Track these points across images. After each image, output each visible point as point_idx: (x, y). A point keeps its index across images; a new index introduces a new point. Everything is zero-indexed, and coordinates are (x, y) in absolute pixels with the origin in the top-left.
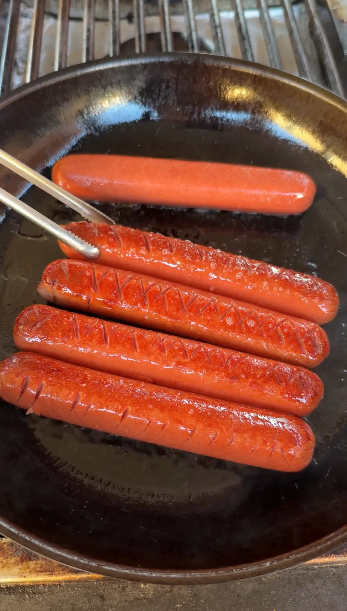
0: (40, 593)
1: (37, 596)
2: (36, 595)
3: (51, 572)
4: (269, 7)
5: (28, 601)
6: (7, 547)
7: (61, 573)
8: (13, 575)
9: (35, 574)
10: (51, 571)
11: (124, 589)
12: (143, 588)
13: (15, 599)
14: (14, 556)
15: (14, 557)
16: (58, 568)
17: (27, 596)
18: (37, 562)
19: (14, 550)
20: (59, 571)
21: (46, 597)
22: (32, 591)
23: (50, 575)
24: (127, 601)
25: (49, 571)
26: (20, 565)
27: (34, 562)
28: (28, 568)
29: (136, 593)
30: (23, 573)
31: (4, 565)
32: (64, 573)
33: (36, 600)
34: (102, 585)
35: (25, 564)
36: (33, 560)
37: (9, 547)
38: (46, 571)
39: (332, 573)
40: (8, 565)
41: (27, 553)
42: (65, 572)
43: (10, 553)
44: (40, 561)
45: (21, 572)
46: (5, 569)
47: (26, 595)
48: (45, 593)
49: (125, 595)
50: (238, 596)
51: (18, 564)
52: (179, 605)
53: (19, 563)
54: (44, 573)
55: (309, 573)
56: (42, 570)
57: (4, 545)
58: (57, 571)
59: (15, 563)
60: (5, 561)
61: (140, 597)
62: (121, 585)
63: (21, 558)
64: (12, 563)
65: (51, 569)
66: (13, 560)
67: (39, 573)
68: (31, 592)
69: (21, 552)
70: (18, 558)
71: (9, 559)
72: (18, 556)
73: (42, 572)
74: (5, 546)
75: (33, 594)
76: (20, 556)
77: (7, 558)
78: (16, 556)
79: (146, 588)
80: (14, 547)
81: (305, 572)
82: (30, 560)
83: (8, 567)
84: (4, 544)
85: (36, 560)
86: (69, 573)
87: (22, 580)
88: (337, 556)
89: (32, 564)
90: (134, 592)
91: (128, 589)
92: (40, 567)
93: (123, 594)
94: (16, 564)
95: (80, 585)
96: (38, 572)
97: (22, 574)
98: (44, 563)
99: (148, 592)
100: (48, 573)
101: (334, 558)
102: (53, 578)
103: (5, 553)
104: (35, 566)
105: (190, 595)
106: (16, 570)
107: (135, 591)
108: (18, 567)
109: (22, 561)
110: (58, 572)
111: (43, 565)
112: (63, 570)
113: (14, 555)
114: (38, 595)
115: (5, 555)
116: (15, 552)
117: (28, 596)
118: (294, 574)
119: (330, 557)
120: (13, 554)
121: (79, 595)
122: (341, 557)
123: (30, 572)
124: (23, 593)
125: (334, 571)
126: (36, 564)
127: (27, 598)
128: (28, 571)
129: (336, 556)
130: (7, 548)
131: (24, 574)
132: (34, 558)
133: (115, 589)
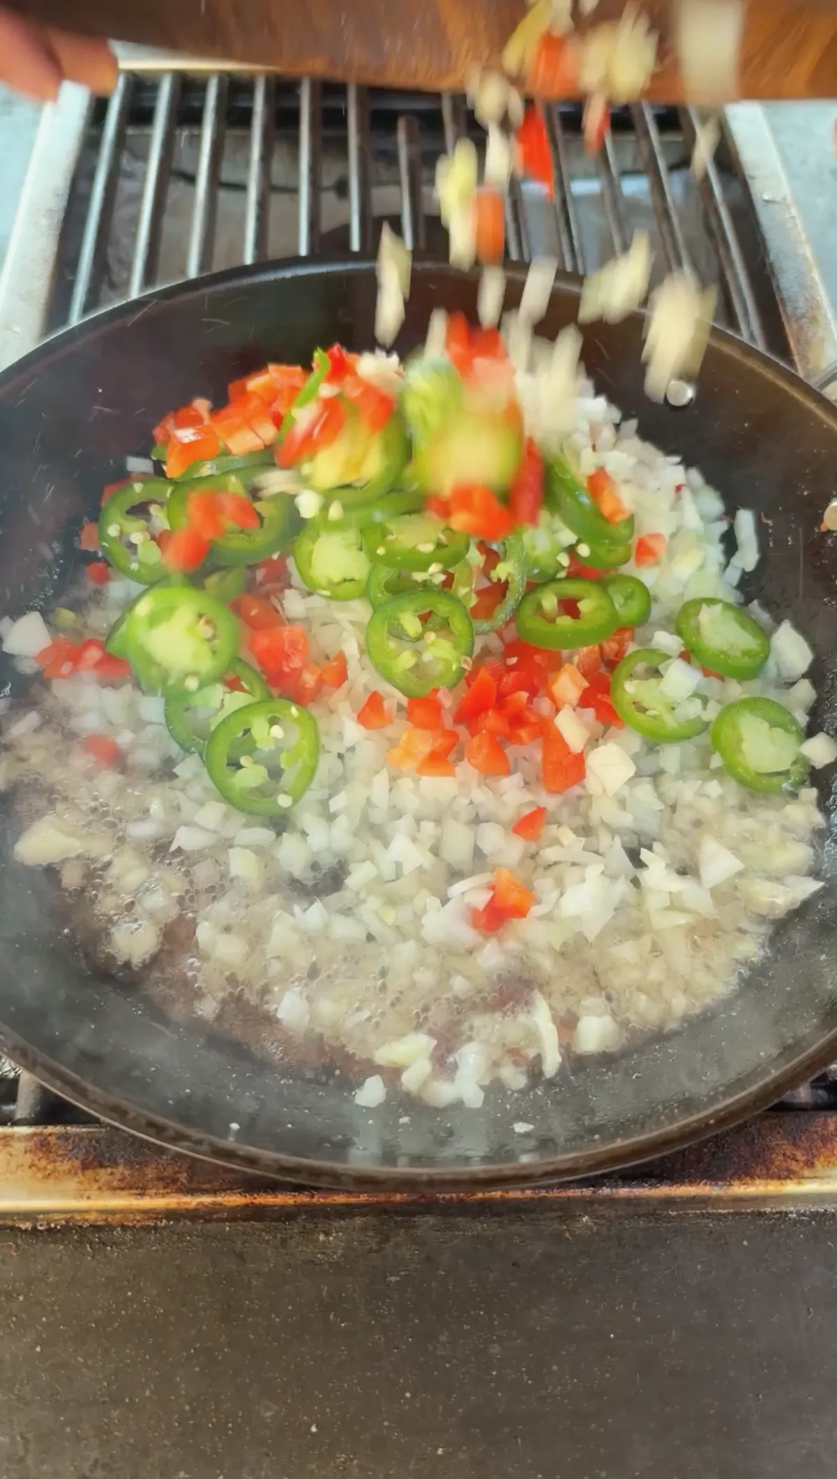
0: (114, 1243)
1: (109, 1248)
2: (107, 1245)
3: (142, 1191)
4: (625, 173)
5: (89, 1258)
6: (56, 1141)
7: (161, 1191)
8: (64, 1194)
9: (109, 1192)
10: (141, 1189)
11: (284, 1242)
12: (324, 1242)
13: (64, 1252)
14: (70, 1159)
15: (68, 1161)
16: (156, 1182)
17: (89, 1249)
18: (114, 1170)
19: (70, 1147)
20: (158, 1189)
21: (126, 1251)
22: (99, 1238)
23: (139, 1194)
24: (289, 1266)
25: (137, 1189)
26: (80, 1175)
27: (109, 1170)
28: (96, 1181)
29: (309, 1251)
30: (86, 1190)
31: (49, 1175)
32: (168, 1193)
33: (106, 1256)
34: (240, 1232)
35: (89, 1173)
36: (107, 1167)
37: (60, 1142)
38: (131, 1188)
39: (706, 1229)
40: (56, 1174)
41: (94, 1153)
42: (169, 1191)
43: (60, 1152)
44: (121, 1169)
45: (82, 1187)
46: (51, 1181)
47: (88, 1246)
48: (124, 1243)
49: (287, 1254)
50: (514, 1265)
51: (76, 1174)
52: (393, 1279)
53: (80, 1171)
54: (126, 1192)
55: (659, 1228)
56: (122, 1185)
57: (50, 1138)
58: (152, 1189)
59: (70, 1171)
60: (50, 1167)
61: (315, 1259)
62: (279, 1235)
63: (83, 1162)
64: (64, 1171)
65: (141, 1185)
66: (66, 1166)
67: (118, 1191)
68: (97, 1240)
69: (84, 1151)
70: (77, 1163)
71: (58, 1164)
72: (77, 1158)
73: (122, 1189)
74: (53, 1140)
75: (101, 1245)
76: (81, 1157)
77: (55, 1161)
78: (74, 1158)
79: (329, 1243)
80: (70, 1141)
81: (651, 1224)
82: (101, 1166)
83: (57, 1178)
84: (50, 1135)
85: (112, 1168)
86: (176, 1192)
87: (83, 1204)
88: (713, 1183)
89: (103, 1174)
90: (305, 1249)
91: (292, 1243)
92: (119, 1180)
93: (283, 1251)
94: (71, 1173)
95: (197, 1231)
96: (115, 1189)
97: (83, 1193)
98: (127, 1172)
99: (333, 1250)
100: (134, 1191)
101: (708, 1188)
102: (147, 1203)
103: (50, 1152)
104: (110, 1178)
105: (416, 1260)
106: (71, 1184)
107: (307, 1247)
108: (76, 1180)
109: (85, 1167)
110: (154, 1191)
111: (127, 1176)
112: (165, 1188)
113: (70, 1155)
114: (111, 1247)
115: (51, 1155)
116: (70, 1151)
117: (91, 1247)
118: (630, 1228)
119: (698, 1184)
120: (66, 1155)
121: (193, 1251)
122: (722, 1186)
123: (100, 1188)
124: (81, 1241)
125: (711, 1225)
126: (112, 1174)
127: (89, 1252)
128: (95, 1186)
129: (711, 1184)
130: (56, 1144)
131: (88, 1193)
132: (108, 1164)
133: (268, 1242)
